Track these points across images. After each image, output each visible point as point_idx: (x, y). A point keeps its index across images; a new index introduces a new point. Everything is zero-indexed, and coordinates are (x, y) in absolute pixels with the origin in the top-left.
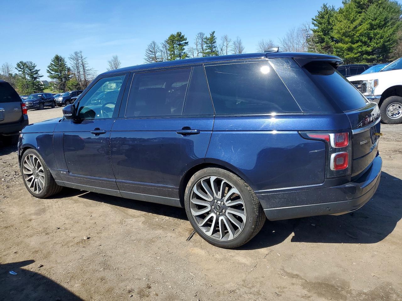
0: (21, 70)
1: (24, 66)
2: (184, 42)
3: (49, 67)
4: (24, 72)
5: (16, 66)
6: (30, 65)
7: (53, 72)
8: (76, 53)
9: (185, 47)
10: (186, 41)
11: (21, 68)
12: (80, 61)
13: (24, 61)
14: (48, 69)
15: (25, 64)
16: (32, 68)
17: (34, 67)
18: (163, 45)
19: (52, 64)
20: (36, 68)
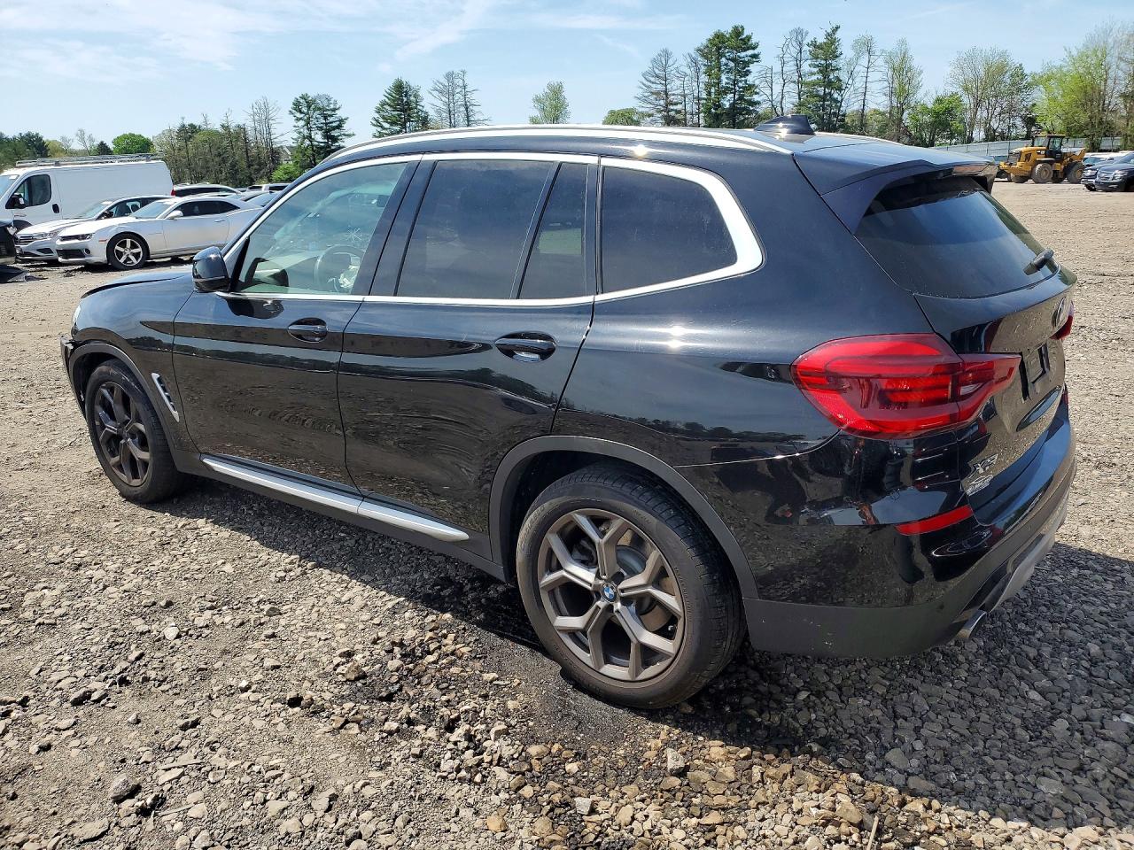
0: (302, 115)
1: (309, 107)
2: (750, 52)
3: (379, 112)
4: (308, 123)
5: (290, 106)
6: (325, 103)
7: (386, 125)
8: (450, 76)
9: (752, 67)
10: (756, 52)
11: (301, 112)
12: (457, 96)
13: (312, 95)
14: (377, 115)
15: (314, 101)
16: (329, 113)
17: (334, 110)
18: (689, 60)
19: (383, 104)
20: (340, 114)
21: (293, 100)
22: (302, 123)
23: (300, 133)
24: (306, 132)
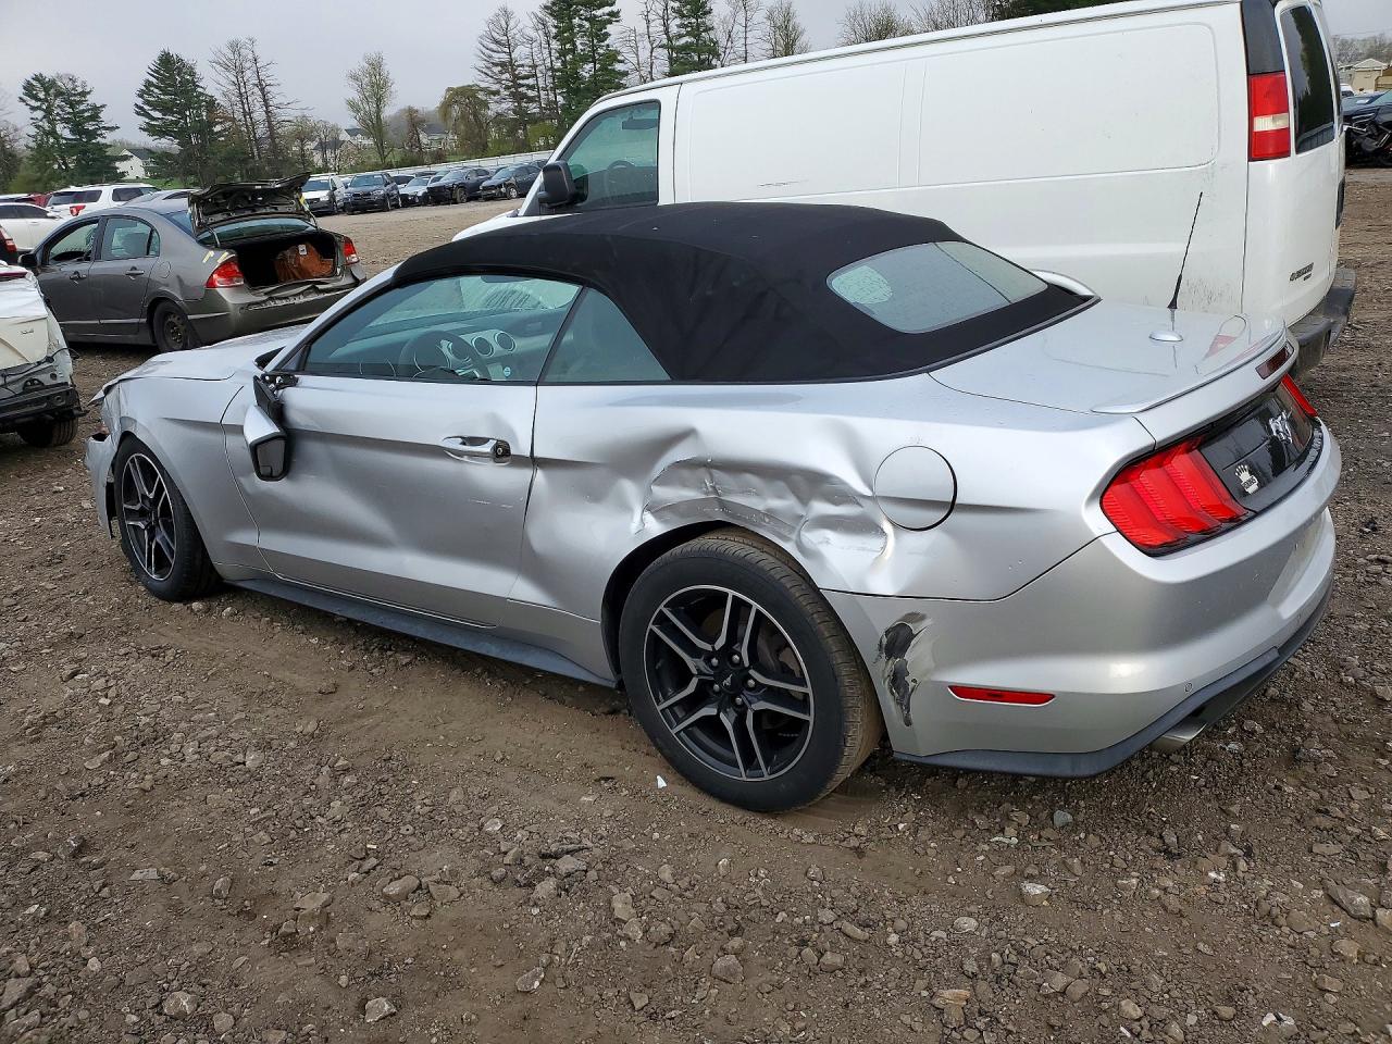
0: (39, 104)
1: (47, 91)
2: (607, 9)
3: (141, 96)
4: (48, 112)
5: (21, 92)
6: (70, 86)
7: (157, 114)
8: (235, 47)
9: (610, 28)
10: (614, 8)
11: (38, 99)
12: (248, 74)
13: (49, 74)
14: (140, 101)
15: (53, 83)
16: (77, 98)
17: (84, 94)
18: (535, 20)
19: (148, 84)
20: (91, 99)
21: (23, 83)
22: (39, 114)
23: (38, 127)
24: (46, 125)
